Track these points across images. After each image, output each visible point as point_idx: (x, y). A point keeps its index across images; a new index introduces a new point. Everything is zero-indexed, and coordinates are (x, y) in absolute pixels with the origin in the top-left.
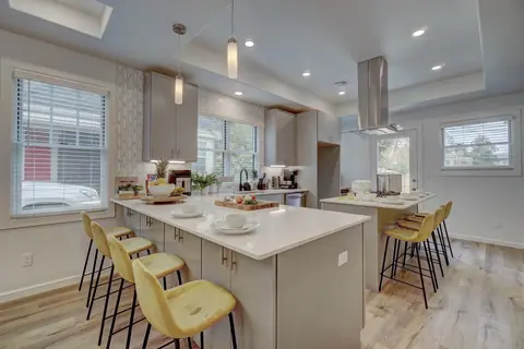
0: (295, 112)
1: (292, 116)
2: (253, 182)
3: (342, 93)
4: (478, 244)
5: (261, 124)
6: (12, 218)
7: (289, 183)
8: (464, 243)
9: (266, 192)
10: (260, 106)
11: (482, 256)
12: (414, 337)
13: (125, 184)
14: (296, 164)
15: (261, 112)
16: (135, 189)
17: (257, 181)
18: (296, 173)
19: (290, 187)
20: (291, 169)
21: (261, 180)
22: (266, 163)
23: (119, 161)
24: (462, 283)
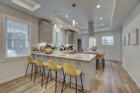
1: (71, 33)
2: (63, 48)
3: (83, 28)
4: (108, 60)
5: (64, 34)
6: (6, 59)
7: (71, 48)
8: (106, 60)
9: (66, 51)
10: (65, 30)
11: (110, 62)
12: (103, 76)
13: (35, 49)
14: (72, 44)
16: (38, 50)
18: (72, 46)
19: (71, 50)
20: (71, 45)
21: (65, 48)
22: (65, 44)
23: (33, 43)
24: (108, 67)
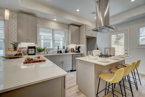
0: (79, 26)
7: (77, 50)
9: (68, 54)
15: (67, 26)
17: (65, 50)
18: (79, 47)
22: (69, 44)
